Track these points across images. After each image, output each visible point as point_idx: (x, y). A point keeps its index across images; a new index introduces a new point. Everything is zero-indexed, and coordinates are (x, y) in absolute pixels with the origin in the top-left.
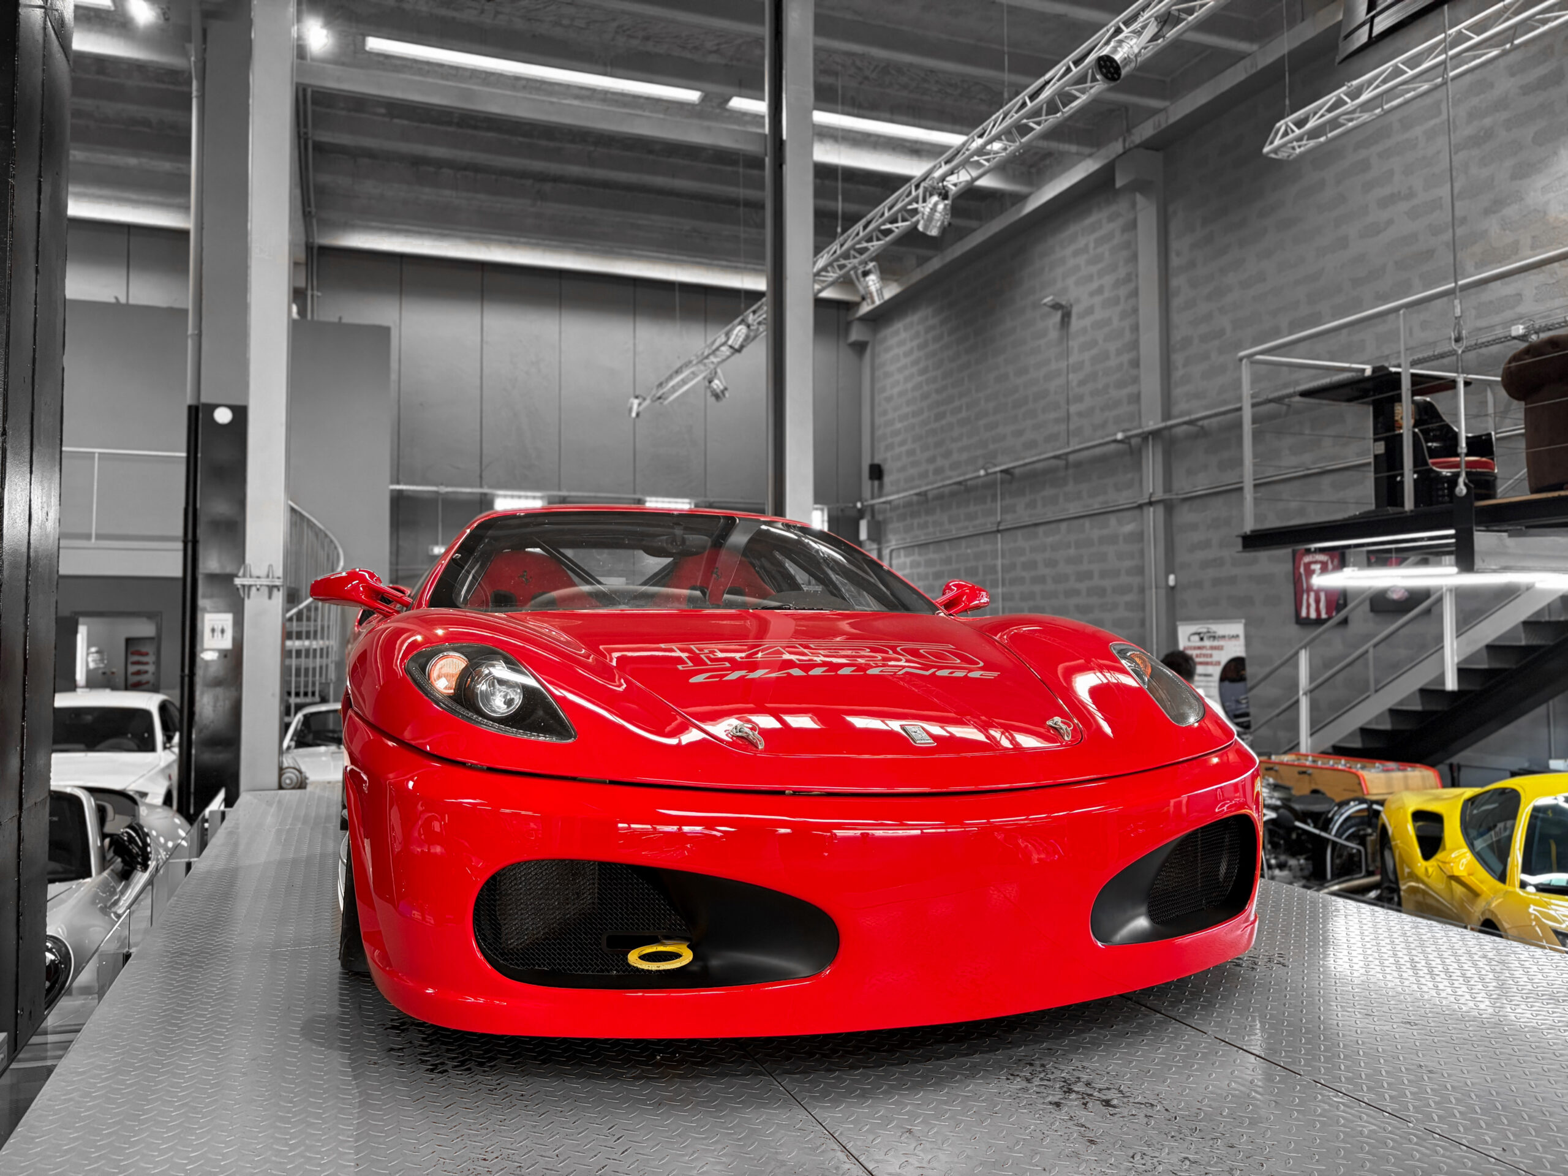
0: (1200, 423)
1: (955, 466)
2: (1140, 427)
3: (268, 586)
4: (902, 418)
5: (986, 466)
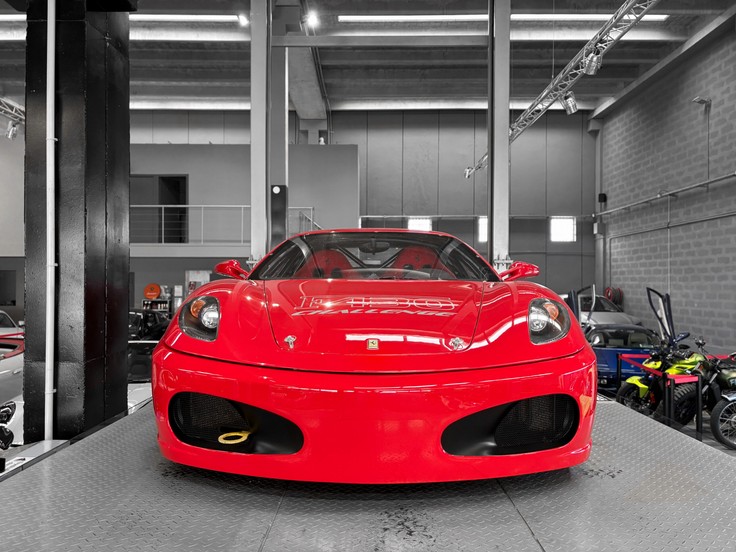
1: (645, 193)
4: (617, 169)
5: (661, 192)
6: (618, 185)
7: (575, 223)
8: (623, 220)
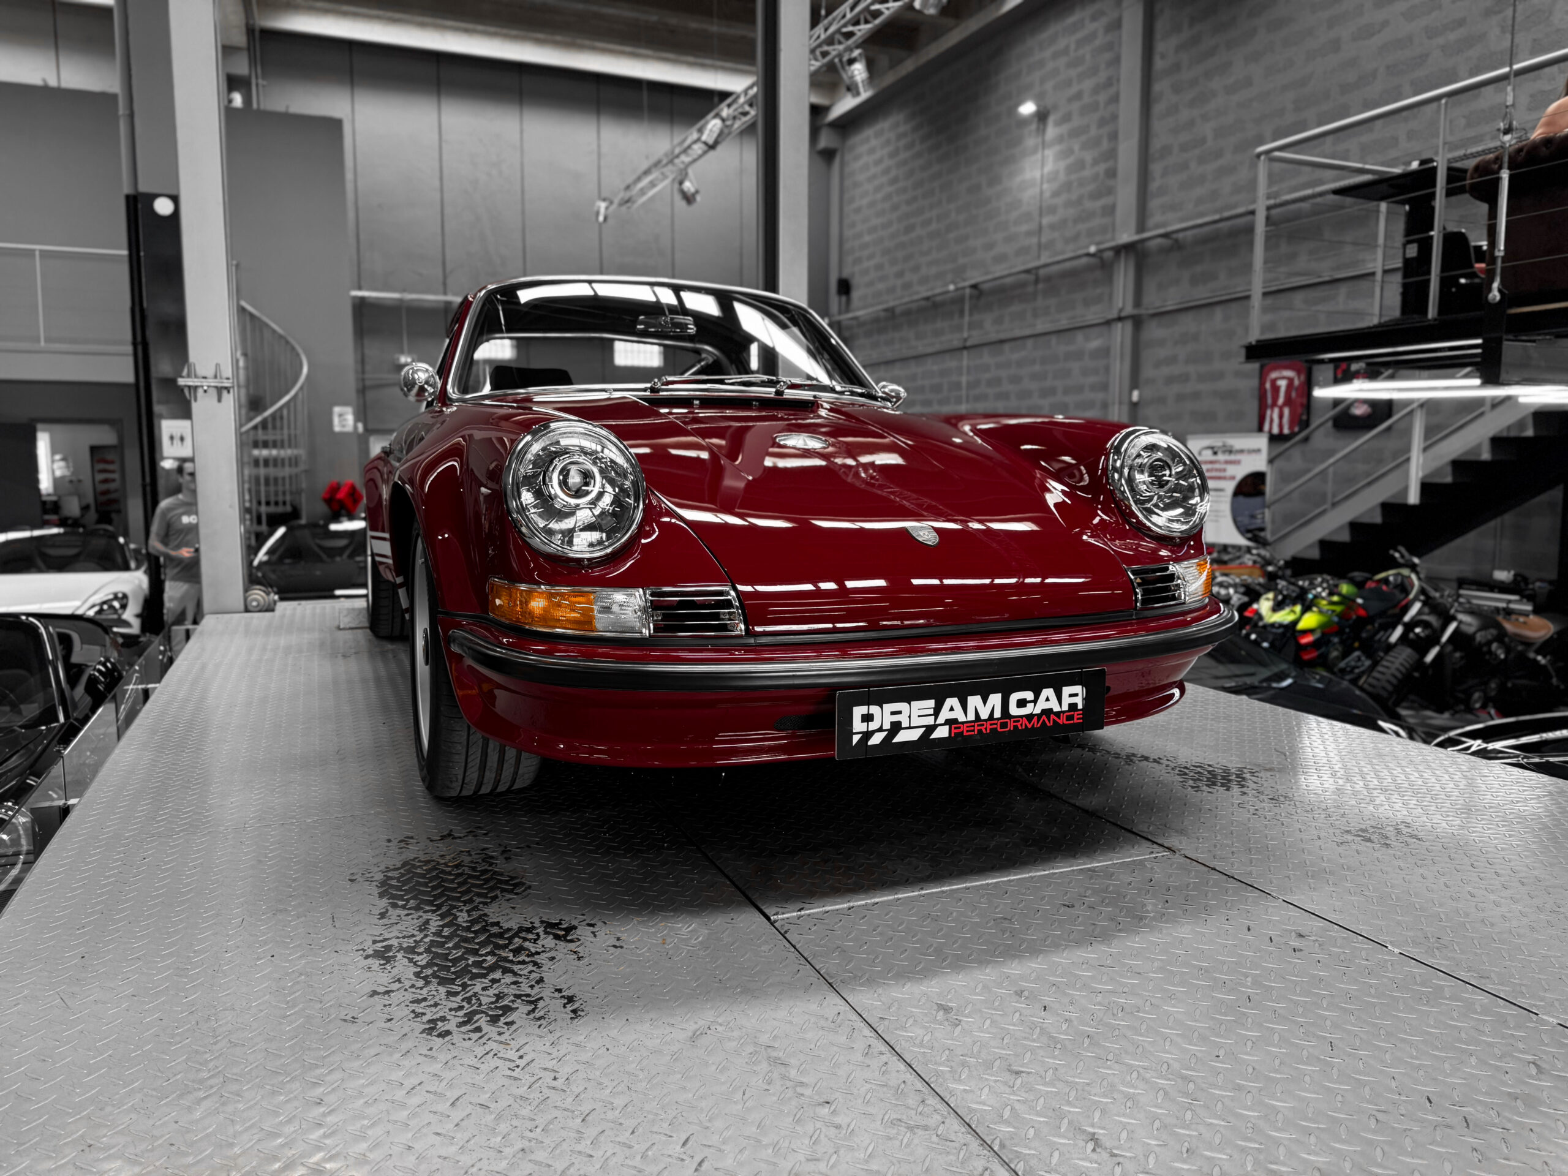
0: (1175, 236)
1: (924, 280)
2: (1113, 239)
3: (216, 387)
4: (872, 230)
5: (955, 280)
6: (872, 263)
8: (881, 331)
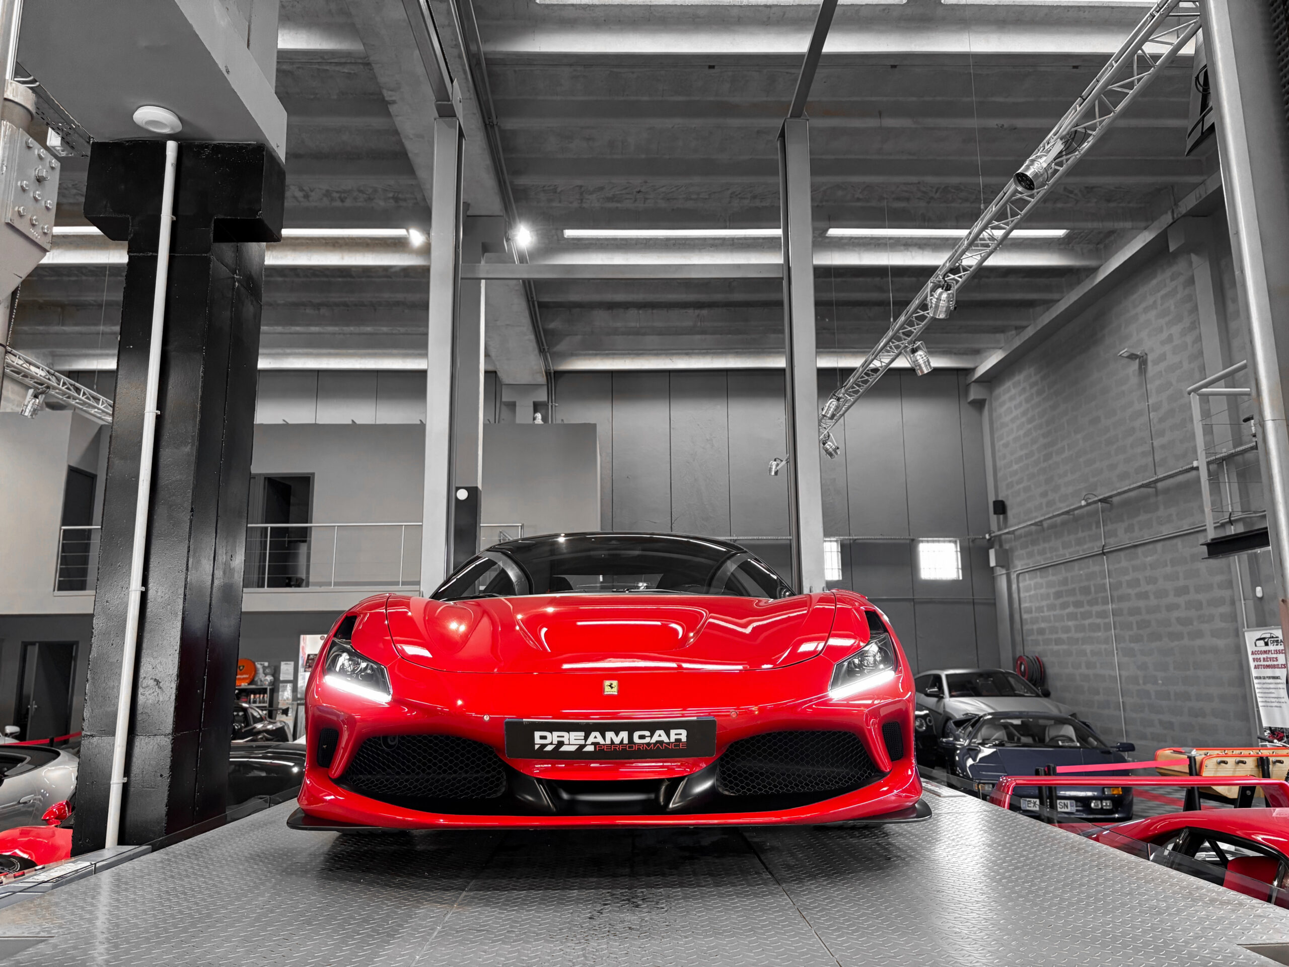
1: (1064, 498)
4: (1018, 461)
5: (1087, 497)
6: (1021, 486)
7: (959, 549)
8: (1034, 542)
